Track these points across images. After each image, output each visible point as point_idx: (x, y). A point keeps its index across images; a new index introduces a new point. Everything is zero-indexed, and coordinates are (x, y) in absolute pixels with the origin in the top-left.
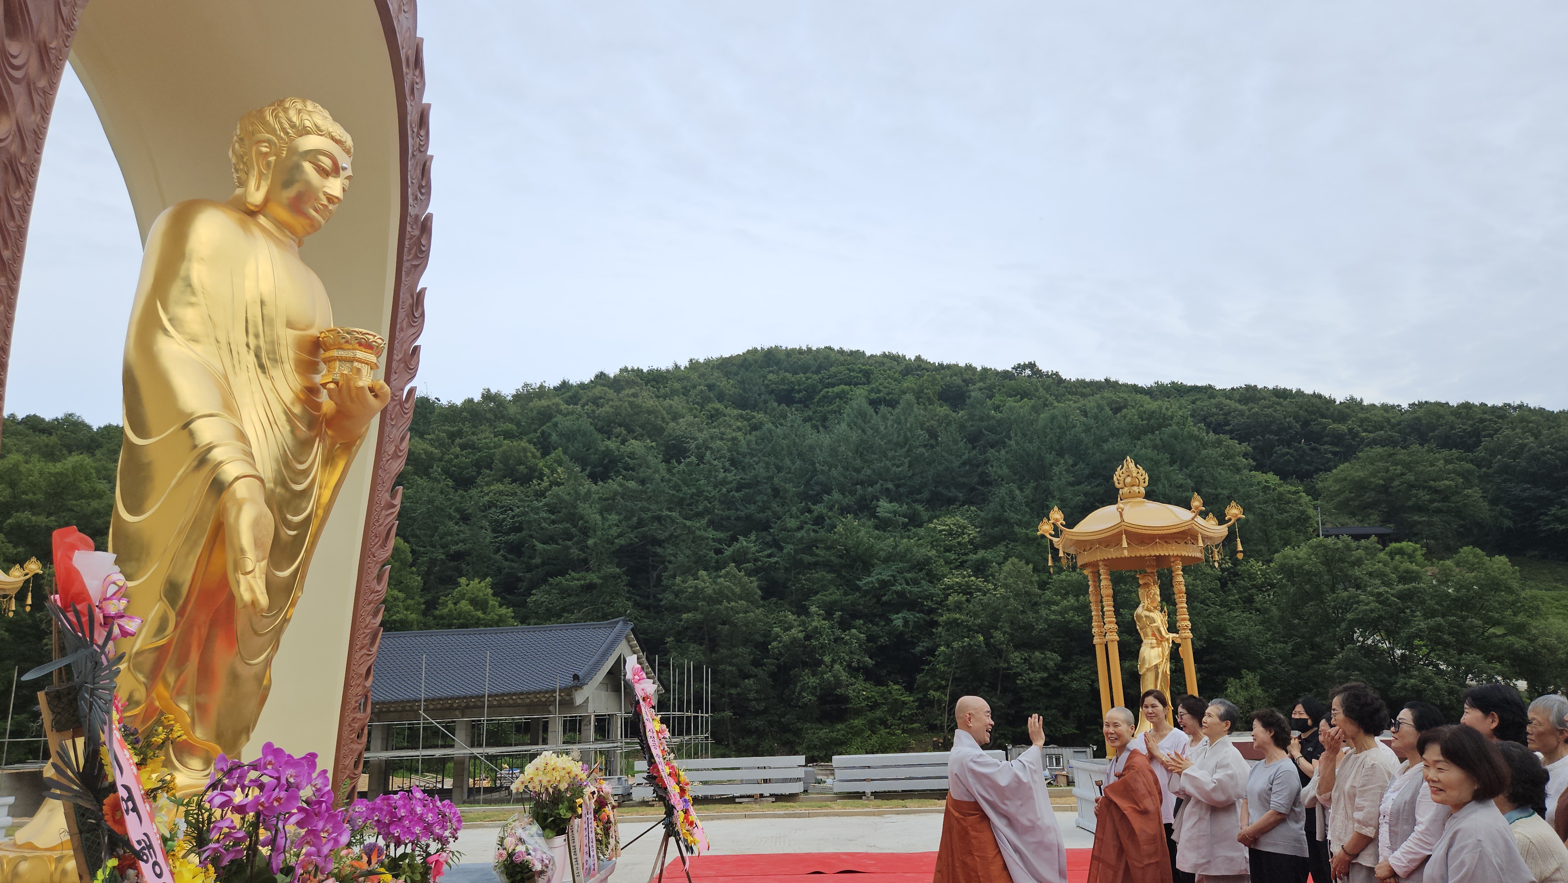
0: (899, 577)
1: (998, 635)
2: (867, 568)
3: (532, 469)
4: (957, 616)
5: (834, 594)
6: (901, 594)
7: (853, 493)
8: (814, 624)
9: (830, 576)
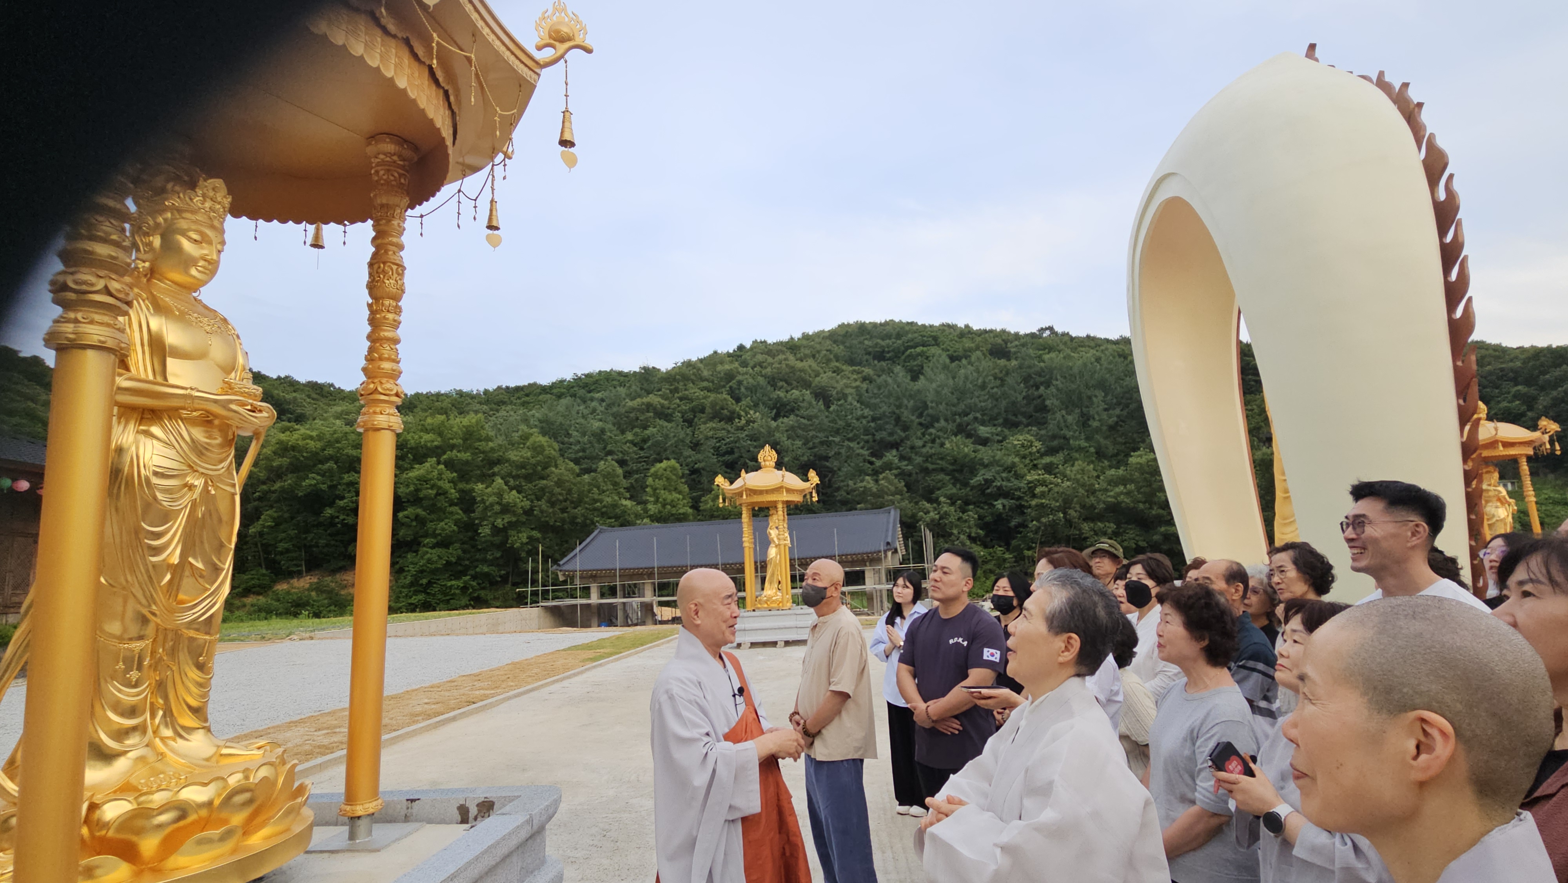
0: (997, 476)
1: (1071, 512)
2: (973, 472)
3: (733, 412)
4: (1043, 501)
5: (952, 490)
6: (999, 488)
7: (954, 421)
8: (945, 509)
9: (948, 478)
